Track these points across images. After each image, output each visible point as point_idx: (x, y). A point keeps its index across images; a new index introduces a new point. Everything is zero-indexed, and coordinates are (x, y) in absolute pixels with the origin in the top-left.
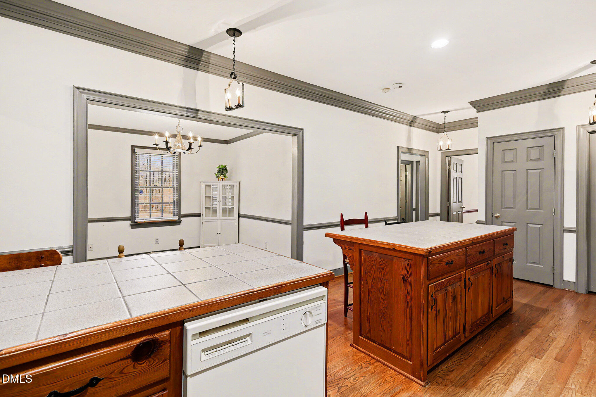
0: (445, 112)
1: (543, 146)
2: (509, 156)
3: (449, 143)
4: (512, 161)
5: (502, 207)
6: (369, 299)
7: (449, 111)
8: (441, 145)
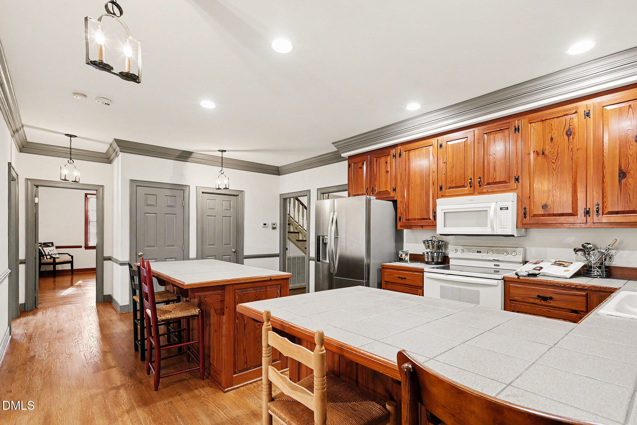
0: (71, 136)
1: (176, 196)
2: (151, 200)
3: (76, 174)
4: (153, 205)
5: (145, 246)
6: (245, 333)
7: (76, 137)
8: (66, 174)
